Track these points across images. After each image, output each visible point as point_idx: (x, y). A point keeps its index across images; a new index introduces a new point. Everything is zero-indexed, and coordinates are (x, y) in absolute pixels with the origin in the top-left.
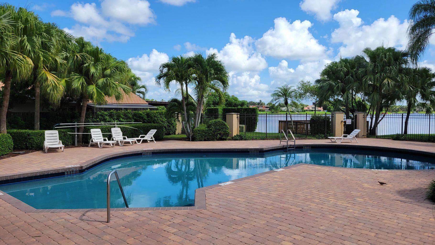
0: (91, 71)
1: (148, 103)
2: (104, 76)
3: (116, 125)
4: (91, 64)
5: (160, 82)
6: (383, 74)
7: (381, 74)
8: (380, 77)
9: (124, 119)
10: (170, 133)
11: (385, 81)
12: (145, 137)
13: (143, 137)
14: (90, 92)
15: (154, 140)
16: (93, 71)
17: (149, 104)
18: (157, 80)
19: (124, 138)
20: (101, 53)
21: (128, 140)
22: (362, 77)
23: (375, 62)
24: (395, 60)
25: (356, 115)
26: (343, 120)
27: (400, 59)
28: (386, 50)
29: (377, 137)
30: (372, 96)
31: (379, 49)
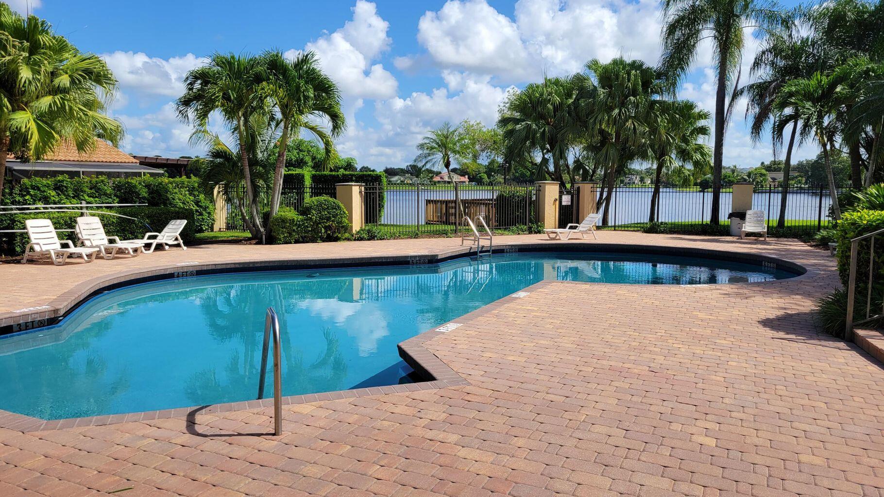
0: (22, 75)
1: (138, 161)
2: (55, 91)
3: (84, 211)
4: (21, 58)
5: (188, 112)
6: (625, 111)
7: (621, 110)
8: (619, 115)
9: (93, 197)
10: (202, 228)
11: (629, 124)
12: (158, 238)
13: (155, 237)
14: (21, 128)
15: (182, 245)
16: (25, 76)
17: (141, 163)
18: (181, 108)
19: (111, 241)
20: (45, 31)
21: (121, 244)
22: (587, 115)
23: (610, 87)
24: (642, 86)
25: (579, 188)
26: (557, 197)
27: (652, 83)
28: (629, 64)
29: (615, 228)
30: (605, 152)
31: (617, 63)
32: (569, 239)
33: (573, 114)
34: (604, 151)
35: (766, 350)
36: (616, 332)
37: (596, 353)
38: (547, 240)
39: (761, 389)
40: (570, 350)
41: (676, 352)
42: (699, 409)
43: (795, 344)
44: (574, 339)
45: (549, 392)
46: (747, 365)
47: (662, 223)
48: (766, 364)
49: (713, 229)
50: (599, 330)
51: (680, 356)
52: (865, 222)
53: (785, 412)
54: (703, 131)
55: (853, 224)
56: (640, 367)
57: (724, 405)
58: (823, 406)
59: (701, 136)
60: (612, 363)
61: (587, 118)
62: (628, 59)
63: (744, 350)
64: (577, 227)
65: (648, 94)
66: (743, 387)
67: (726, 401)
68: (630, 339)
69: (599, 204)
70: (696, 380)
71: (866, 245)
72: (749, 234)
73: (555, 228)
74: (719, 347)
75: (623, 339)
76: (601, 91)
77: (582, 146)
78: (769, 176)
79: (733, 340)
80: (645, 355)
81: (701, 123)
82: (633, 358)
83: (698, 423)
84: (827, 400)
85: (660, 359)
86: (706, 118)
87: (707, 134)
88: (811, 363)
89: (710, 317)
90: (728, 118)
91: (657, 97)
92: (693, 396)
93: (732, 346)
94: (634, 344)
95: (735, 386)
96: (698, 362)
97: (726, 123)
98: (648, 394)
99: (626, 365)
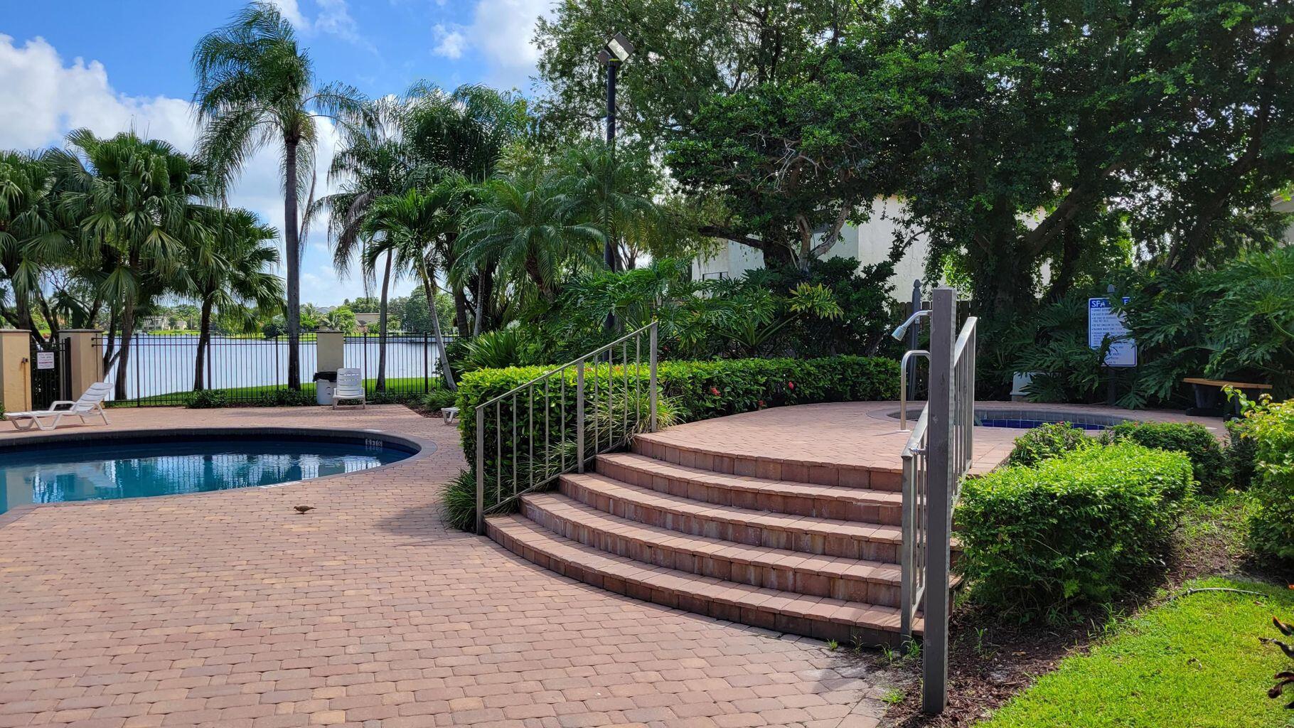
6: (145, 217)
7: (137, 216)
8: (136, 222)
11: (153, 237)
22: (77, 220)
23: (116, 177)
24: (172, 180)
25: (68, 341)
26: (28, 356)
27: (186, 178)
28: (146, 146)
29: (139, 403)
30: (113, 281)
31: (126, 141)
32: (57, 428)
33: (50, 215)
34: (112, 278)
35: (390, 565)
36: (168, 576)
37: (140, 619)
38: (14, 431)
39: (392, 622)
40: (88, 623)
41: (269, 592)
42: (314, 671)
43: (422, 550)
44: (95, 603)
45: (61, 706)
46: (368, 592)
47: (216, 392)
48: (393, 585)
49: (292, 395)
50: (138, 578)
51: (277, 596)
52: (488, 384)
53: (425, 646)
54: (269, 255)
55: (476, 387)
56: (217, 628)
57: (348, 656)
58: (467, 626)
59: (265, 263)
60: (168, 631)
61: (78, 224)
62: (144, 136)
63: (362, 571)
64: (70, 406)
65: (182, 193)
66: (369, 624)
67: (350, 650)
68: (194, 585)
69: (107, 364)
70: (304, 629)
71: (491, 412)
72: (342, 402)
73: (26, 411)
74: (329, 573)
75: (182, 586)
76: (99, 182)
77: (68, 269)
78: (357, 319)
79: (345, 558)
80: (221, 606)
81: (266, 244)
82: (203, 614)
83: (317, 693)
84: (470, 618)
85: (246, 608)
86: (271, 237)
87: (274, 261)
88: (445, 572)
89: (309, 529)
90: (302, 240)
91: (194, 200)
92: (304, 654)
93: (345, 567)
94: (201, 591)
95: (359, 624)
96: (303, 601)
97: (300, 247)
98: (236, 668)
99: (192, 629)
